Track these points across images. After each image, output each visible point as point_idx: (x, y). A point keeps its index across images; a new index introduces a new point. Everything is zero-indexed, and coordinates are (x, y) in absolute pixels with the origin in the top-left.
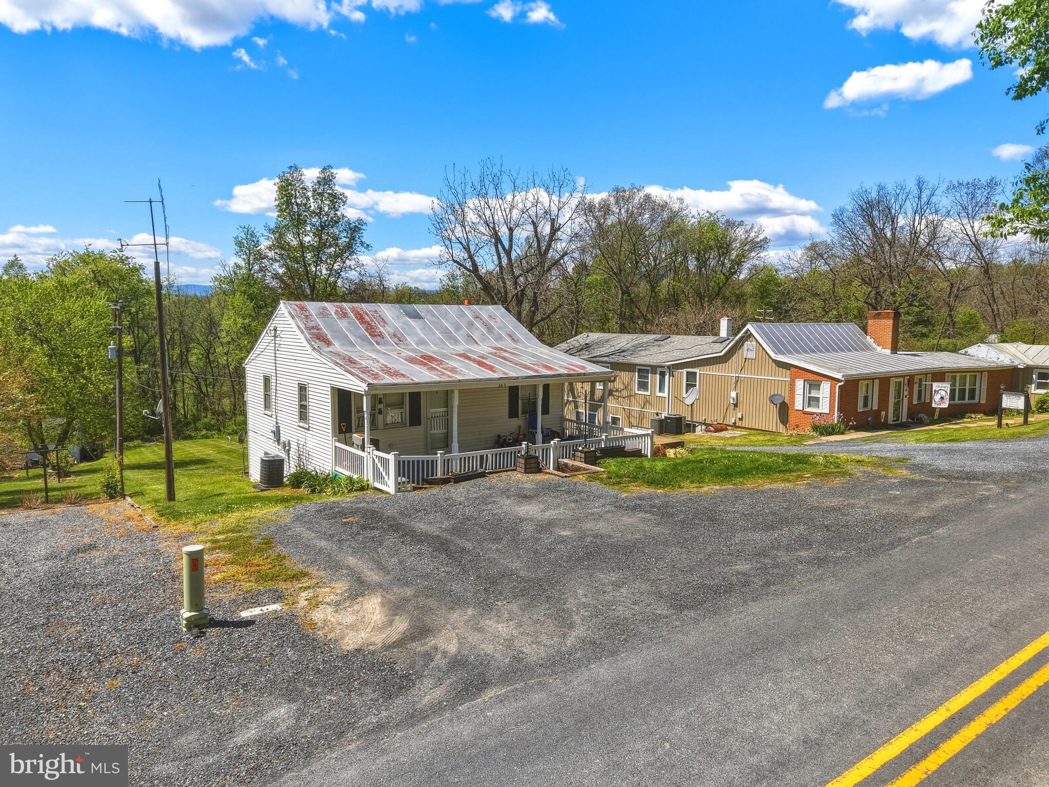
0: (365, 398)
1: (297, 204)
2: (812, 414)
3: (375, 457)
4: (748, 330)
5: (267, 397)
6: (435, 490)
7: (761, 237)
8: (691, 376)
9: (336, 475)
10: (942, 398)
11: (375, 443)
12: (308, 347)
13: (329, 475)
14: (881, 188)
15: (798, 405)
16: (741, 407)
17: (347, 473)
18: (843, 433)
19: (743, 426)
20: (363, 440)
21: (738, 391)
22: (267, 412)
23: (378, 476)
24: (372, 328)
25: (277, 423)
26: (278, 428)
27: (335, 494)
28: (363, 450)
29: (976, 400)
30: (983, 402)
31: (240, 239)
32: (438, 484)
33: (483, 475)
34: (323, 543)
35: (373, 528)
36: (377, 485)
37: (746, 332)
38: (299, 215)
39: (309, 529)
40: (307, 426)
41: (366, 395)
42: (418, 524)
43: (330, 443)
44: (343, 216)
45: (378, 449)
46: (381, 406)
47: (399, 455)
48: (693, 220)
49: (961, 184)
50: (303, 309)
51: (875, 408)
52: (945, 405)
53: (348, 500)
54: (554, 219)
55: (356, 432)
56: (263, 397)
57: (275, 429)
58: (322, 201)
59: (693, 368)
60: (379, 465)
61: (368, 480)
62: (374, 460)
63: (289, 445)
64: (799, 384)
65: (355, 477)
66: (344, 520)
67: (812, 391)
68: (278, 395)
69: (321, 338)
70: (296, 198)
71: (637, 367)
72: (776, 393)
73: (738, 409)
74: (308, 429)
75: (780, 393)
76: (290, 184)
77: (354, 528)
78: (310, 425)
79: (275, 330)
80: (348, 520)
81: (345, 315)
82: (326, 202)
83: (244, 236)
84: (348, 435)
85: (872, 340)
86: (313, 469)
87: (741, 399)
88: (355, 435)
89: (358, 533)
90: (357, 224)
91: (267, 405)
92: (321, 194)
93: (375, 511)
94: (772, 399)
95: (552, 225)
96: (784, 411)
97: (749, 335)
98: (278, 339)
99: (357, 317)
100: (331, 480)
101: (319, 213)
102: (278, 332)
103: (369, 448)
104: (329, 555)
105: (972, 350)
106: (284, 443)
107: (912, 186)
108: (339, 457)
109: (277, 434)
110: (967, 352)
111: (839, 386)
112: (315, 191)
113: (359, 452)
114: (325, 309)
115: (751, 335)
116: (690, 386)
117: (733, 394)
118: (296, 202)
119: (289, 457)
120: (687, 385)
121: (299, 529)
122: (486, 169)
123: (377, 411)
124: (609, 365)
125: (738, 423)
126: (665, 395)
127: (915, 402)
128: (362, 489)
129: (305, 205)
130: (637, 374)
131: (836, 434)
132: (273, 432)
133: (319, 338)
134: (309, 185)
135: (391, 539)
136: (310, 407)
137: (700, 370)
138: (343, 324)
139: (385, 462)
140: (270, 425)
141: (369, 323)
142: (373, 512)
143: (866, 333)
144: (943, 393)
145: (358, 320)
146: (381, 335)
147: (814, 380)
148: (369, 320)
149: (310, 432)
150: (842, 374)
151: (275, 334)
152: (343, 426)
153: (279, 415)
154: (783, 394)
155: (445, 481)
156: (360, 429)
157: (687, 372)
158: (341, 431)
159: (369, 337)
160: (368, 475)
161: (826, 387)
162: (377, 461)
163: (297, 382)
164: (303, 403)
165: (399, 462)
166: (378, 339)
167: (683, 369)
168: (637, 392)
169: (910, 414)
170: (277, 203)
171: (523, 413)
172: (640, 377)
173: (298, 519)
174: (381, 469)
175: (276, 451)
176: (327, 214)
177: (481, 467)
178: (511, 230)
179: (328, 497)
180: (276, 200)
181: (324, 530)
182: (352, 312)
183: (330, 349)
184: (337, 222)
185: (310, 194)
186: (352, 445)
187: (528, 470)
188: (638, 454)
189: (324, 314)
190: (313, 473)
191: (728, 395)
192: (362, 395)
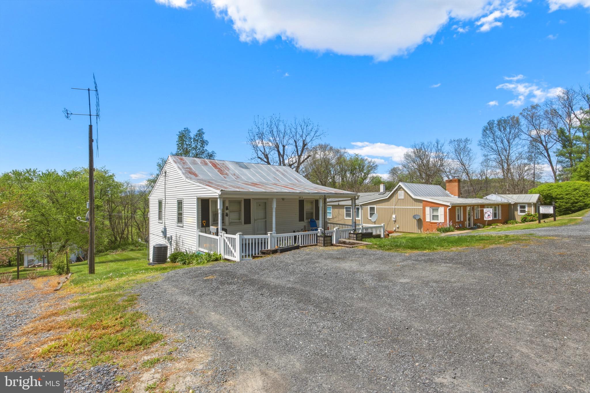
0: (219, 200)
1: (186, 144)
2: (436, 223)
3: (225, 238)
4: (400, 185)
5: (160, 212)
6: (269, 257)
7: (375, 165)
8: (372, 209)
9: (199, 253)
10: (489, 215)
11: (225, 230)
12: (184, 177)
13: (195, 253)
14: (423, 144)
15: (428, 219)
16: (398, 222)
17: (206, 251)
18: (453, 231)
19: (400, 231)
20: (217, 229)
21: (396, 215)
22: (161, 221)
23: (228, 251)
24: (221, 171)
25: (165, 226)
26: (165, 229)
27: (198, 264)
28: (218, 235)
29: (497, 218)
30: (500, 218)
31: (159, 163)
32: (269, 254)
33: (298, 247)
34: (186, 298)
35: (231, 283)
36: (227, 257)
37: (399, 187)
38: (187, 149)
39: (176, 286)
40: (182, 225)
41: (219, 198)
42: (267, 279)
43: (196, 233)
44: (206, 150)
45: (227, 233)
46: (227, 211)
47: (243, 235)
48: (348, 158)
49: (454, 141)
50: (182, 159)
51: (462, 220)
52: (491, 219)
53: (208, 266)
54: (304, 140)
55: (212, 225)
56: (158, 213)
57: (163, 230)
58: (197, 143)
59: (372, 205)
60: (228, 243)
61: (220, 254)
62: (224, 240)
63: (171, 239)
64: (428, 209)
65: (212, 253)
66: (206, 278)
67: (434, 212)
68: (166, 210)
69: (192, 173)
70: (186, 142)
71: (345, 207)
72: (415, 214)
73: (396, 223)
74: (183, 227)
75: (417, 214)
76: (184, 136)
77: (214, 284)
78: (184, 224)
79: (166, 173)
80: (208, 278)
81: (206, 164)
82: (199, 144)
83: (161, 162)
84: (207, 228)
85: (449, 192)
86: (185, 251)
87: (398, 219)
88: (211, 227)
89: (218, 288)
90: (212, 153)
91: (160, 218)
92: (197, 140)
93: (229, 271)
94: (414, 217)
95: (304, 143)
96: (420, 222)
97: (400, 188)
98: (167, 177)
99: (213, 166)
100: (197, 256)
101: (195, 148)
102: (167, 174)
103: (222, 233)
104: (190, 312)
105: (488, 197)
106: (169, 238)
107: (434, 142)
108: (201, 241)
109: (164, 232)
110: (487, 198)
111: (449, 209)
112: (194, 139)
113: (215, 237)
114: (195, 161)
115: (401, 188)
116: (371, 214)
117: (394, 216)
118: (186, 143)
119: (171, 245)
120: (370, 213)
121: (166, 286)
122: (272, 119)
123: (225, 214)
124: (331, 206)
125: (397, 230)
126: (360, 218)
127: (475, 218)
128: (217, 260)
129: (190, 145)
130: (345, 210)
131: (451, 232)
132: (162, 232)
133: (190, 173)
134: (192, 136)
135: (249, 292)
136: (184, 213)
137: (376, 206)
138: (204, 168)
139: (233, 241)
140: (161, 227)
141: (219, 168)
142: (228, 272)
143: (446, 190)
144: (489, 213)
145: (214, 167)
146: (226, 174)
147: (435, 206)
148: (220, 167)
149: (184, 229)
150: (450, 203)
151: (165, 175)
152: (204, 222)
153: (166, 222)
154: (419, 214)
155: (274, 252)
156: (215, 223)
157: (370, 207)
158: (203, 226)
159: (220, 175)
160: (221, 251)
161: (441, 210)
162: (226, 240)
163: (176, 200)
164: (180, 212)
165: (243, 239)
166: (225, 176)
167: (368, 206)
168: (345, 218)
169: (474, 224)
170: (177, 143)
171: (307, 219)
172: (346, 211)
173: (168, 279)
174: (230, 246)
175: (163, 242)
176: (199, 149)
177: (295, 243)
178: (284, 146)
179: (194, 266)
180: (177, 142)
181: (188, 286)
182: (210, 163)
183: (197, 178)
184: (203, 153)
185: (192, 140)
186: (210, 233)
187: (326, 245)
188: (379, 236)
189: (194, 163)
190: (185, 253)
191: (391, 216)
192: (217, 198)
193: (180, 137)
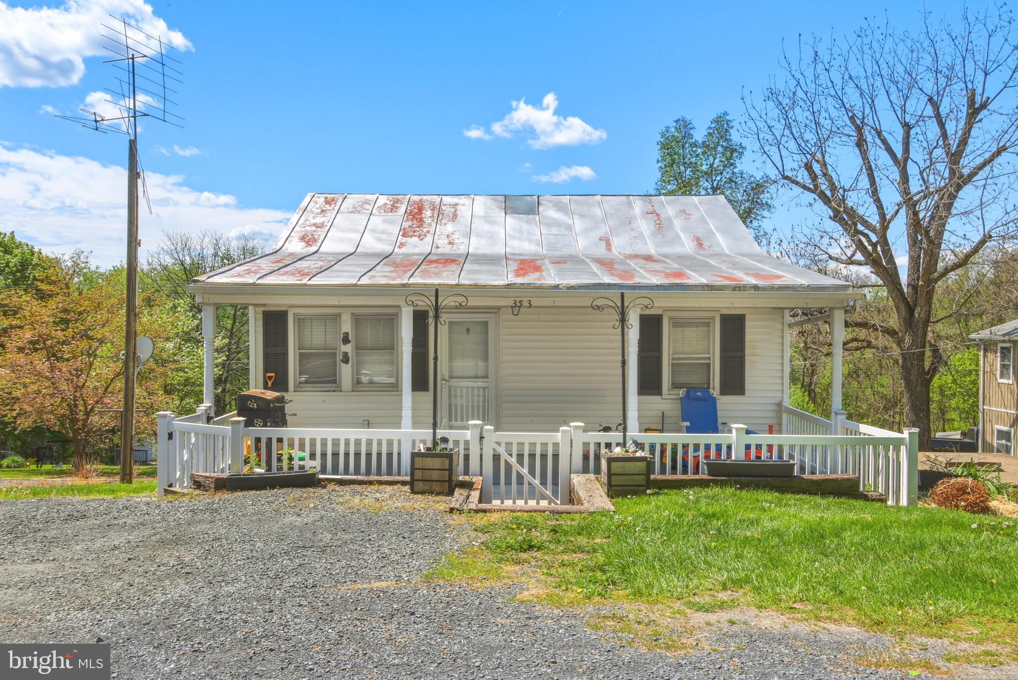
24: (421, 225)
44: (742, 173)
46: (347, 348)
69: (309, 237)
76: (677, 142)
81: (392, 210)
92: (714, 149)
99: (410, 212)
112: (705, 145)
123: (338, 356)
133: (305, 237)
134: (699, 139)
138: (369, 221)
141: (422, 220)
145: (409, 215)
146: (423, 235)
148: (428, 216)
152: (270, 378)
159: (399, 237)
166: (413, 240)
171: (673, 387)
182: (411, 205)
189: (358, 209)
193: (664, 146)
